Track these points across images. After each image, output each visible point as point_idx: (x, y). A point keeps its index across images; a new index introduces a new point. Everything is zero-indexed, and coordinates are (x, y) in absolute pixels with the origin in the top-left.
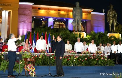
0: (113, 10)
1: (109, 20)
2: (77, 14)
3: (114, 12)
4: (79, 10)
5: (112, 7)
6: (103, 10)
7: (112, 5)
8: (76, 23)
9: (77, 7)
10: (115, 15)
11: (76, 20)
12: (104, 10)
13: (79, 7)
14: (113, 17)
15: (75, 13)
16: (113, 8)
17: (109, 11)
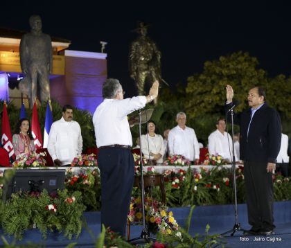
0: (147, 41)
1: (137, 71)
2: (34, 56)
3: (152, 46)
4: (40, 43)
5: (143, 31)
6: (101, 42)
7: (145, 25)
8: (33, 85)
9: (35, 33)
10: (155, 56)
11: (34, 76)
12: (104, 44)
13: (40, 34)
14: (149, 64)
15: (27, 51)
16: (147, 35)
17: (137, 43)
